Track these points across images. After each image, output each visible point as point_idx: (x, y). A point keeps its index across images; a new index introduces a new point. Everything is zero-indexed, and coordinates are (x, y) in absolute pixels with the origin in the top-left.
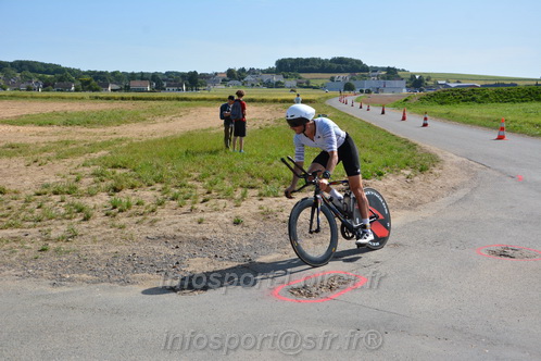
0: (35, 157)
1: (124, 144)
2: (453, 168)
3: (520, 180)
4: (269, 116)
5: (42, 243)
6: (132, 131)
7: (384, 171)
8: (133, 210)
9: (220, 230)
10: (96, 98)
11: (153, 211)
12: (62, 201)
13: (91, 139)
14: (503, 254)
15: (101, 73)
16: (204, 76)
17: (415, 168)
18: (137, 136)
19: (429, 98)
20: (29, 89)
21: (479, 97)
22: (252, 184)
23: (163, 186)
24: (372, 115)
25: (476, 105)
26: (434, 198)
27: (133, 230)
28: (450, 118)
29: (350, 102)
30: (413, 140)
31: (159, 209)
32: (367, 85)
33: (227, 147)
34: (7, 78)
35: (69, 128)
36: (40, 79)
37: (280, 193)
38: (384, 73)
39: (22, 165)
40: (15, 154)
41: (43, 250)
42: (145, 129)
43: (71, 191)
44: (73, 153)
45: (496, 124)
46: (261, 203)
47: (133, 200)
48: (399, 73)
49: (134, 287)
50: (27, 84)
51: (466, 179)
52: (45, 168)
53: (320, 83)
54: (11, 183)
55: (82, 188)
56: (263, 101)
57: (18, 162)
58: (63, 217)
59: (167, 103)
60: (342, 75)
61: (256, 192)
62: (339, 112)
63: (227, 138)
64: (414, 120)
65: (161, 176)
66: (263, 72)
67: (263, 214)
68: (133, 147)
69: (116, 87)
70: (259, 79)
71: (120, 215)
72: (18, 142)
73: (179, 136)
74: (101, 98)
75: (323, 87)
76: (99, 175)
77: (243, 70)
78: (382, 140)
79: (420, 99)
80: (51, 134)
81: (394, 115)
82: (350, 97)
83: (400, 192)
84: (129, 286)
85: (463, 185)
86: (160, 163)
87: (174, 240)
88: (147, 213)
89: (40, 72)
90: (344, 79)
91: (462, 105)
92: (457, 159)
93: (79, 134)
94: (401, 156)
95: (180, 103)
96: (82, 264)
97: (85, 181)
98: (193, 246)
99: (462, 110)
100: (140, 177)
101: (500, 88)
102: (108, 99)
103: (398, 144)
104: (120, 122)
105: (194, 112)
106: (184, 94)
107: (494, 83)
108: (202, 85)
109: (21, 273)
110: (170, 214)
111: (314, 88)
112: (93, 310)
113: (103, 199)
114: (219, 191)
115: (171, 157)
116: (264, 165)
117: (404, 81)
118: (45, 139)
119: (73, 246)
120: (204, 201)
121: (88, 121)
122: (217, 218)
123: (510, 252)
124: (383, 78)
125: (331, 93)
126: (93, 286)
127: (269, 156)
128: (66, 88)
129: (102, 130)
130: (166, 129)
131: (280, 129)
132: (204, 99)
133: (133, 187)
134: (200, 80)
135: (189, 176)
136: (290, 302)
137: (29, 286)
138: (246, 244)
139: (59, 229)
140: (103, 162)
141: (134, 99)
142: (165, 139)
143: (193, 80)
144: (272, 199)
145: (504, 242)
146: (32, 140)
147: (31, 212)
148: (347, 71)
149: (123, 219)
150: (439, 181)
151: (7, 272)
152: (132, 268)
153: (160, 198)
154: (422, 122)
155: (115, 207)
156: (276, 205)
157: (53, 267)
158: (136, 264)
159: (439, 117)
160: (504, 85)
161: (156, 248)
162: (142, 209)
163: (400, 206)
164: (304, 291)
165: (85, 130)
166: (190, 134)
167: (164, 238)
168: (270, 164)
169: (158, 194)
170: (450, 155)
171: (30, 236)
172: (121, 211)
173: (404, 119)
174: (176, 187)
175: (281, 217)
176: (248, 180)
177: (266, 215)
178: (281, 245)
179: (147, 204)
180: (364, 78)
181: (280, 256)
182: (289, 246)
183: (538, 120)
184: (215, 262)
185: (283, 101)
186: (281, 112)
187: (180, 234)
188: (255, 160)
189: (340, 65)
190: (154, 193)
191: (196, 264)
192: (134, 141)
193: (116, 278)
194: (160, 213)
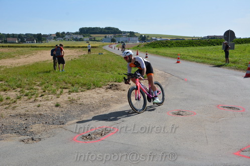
1: (2, 69)
3: (186, 80)
4: (76, 54)
6: (8, 63)
8: (4, 102)
9: (48, 109)
11: (15, 102)
14: (179, 114)
16: (45, 36)
18: (9, 65)
19: (148, 45)
21: (169, 44)
22: (65, 87)
23: (21, 89)
25: (168, 48)
27: (4, 112)
28: (157, 54)
29: (113, 47)
31: (18, 101)
32: (121, 39)
33: (55, 69)
37: (79, 91)
38: (129, 34)
42: (14, 61)
45: (176, 56)
46: (69, 96)
47: (4, 97)
48: (135, 34)
51: (164, 81)
53: (100, 39)
56: (73, 47)
59: (26, 48)
60: (110, 35)
61: (67, 90)
62: (109, 52)
63: (55, 65)
64: (142, 55)
65: (20, 84)
66: (73, 34)
67: (70, 101)
68: (7, 70)
70: (72, 37)
73: (31, 64)
75: (101, 41)
77: (64, 33)
79: (145, 46)
82: (114, 45)
86: (20, 78)
87: (25, 116)
88: (11, 103)
90: (111, 37)
91: (163, 48)
92: (160, 72)
95: (33, 48)
98: (34, 118)
99: (162, 50)
100: (9, 85)
101: (178, 41)
105: (39, 53)
106: (35, 44)
107: (175, 38)
108: (44, 40)
110: (23, 103)
111: (97, 41)
114: (49, 90)
115: (27, 75)
116: (72, 77)
117: (138, 38)
120: (41, 96)
122: (47, 104)
123: (181, 113)
124: (128, 36)
125: (105, 43)
127: (75, 73)
130: (25, 61)
131: (81, 60)
132: (45, 47)
133: (5, 90)
134: (43, 38)
135: (35, 84)
136: (82, 143)
138: (61, 116)
141: (9, 47)
142: (24, 66)
143: (39, 38)
144: (75, 94)
145: (179, 108)
148: (112, 33)
152: (1, 132)
153: (19, 95)
154: (145, 56)
156: (77, 96)
159: (153, 53)
160: (179, 39)
161: (15, 120)
162: (9, 101)
164: (89, 137)
166: (37, 63)
167: (20, 116)
168: (75, 77)
169: (18, 93)
170: (157, 70)
174: (28, 89)
175: (79, 102)
176: (64, 85)
177: (72, 101)
178: (78, 116)
179: (12, 99)
180: (120, 36)
181: (78, 121)
182: (83, 116)
183: (193, 55)
184: (46, 125)
185: (83, 47)
186: (82, 52)
187: (28, 113)
188: (68, 75)
189: (109, 30)
190: (16, 93)
191: (36, 128)
192: (8, 67)
194: (18, 103)
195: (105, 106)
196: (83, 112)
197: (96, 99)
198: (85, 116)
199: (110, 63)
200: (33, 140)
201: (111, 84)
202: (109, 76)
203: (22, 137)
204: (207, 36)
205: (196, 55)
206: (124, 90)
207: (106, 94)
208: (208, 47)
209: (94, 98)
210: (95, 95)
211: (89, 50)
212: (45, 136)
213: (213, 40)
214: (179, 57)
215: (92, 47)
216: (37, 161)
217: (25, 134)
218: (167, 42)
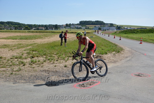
0: (11, 48)
1: (36, 45)
2: (127, 52)
3: (145, 55)
5: (11, 72)
6: (39, 41)
7: (108, 52)
8: (37, 63)
9: (60, 68)
10: (29, 32)
11: (42, 63)
12: (18, 60)
13: (27, 43)
14: (139, 76)
15: (31, 25)
16: (59, 26)
17: (116, 51)
18: (40, 42)
19: (122, 32)
20: (11, 29)
21: (136, 32)
22: (70, 56)
23: (46, 56)
24: (106, 37)
25: (135, 34)
26: (121, 60)
27: (37, 68)
28: (127, 37)
29: (100, 33)
30: (117, 44)
31: (44, 63)
32: (105, 28)
34: (5, 26)
35: (21, 40)
36: (14, 26)
38: (109, 25)
39: (7, 50)
40: (6, 47)
41: (11, 74)
42: (42, 40)
43: (20, 58)
44: (22, 47)
45: (140, 39)
46: (72, 61)
47: (37, 60)
48: (114, 25)
50: (10, 28)
51: (130, 55)
52: (14, 51)
53: (92, 28)
54: (4, 55)
55: (23, 57)
57: (6, 50)
58: (18, 65)
59: (49, 33)
60: (98, 26)
61: (71, 58)
62: (97, 36)
64: (117, 38)
65: (45, 54)
66: (76, 24)
68: (38, 46)
69: (35, 29)
70: (75, 26)
71: (33, 64)
72: (7, 44)
73: (51, 42)
74: (31, 32)
75: (93, 29)
76: (28, 53)
77: (70, 24)
78: (108, 44)
79: (120, 32)
80: (16, 42)
81: (112, 36)
82: (100, 32)
83: (111, 58)
84: (35, 84)
85: (129, 56)
86: (45, 50)
87: (48, 71)
88: (41, 64)
89: (14, 25)
91: (131, 34)
92: (128, 49)
93: (24, 42)
94: (113, 48)
95: (52, 33)
96: (22, 78)
97: (25, 55)
98: (53, 73)
99: (131, 35)
100: (40, 54)
101: (141, 29)
102: (32, 32)
103: (112, 45)
104: (35, 38)
105: (56, 36)
107: (140, 28)
108: (59, 28)
109: (5, 80)
110: (47, 64)
111: (90, 29)
112: (24, 90)
113: (29, 60)
114: (61, 58)
115: (49, 48)
117: (115, 27)
118: (14, 43)
119: (20, 73)
120: (57, 61)
121: (26, 38)
122: (60, 65)
124: (109, 26)
126: (24, 84)
128: (21, 29)
129: (30, 41)
130: (48, 40)
132: (59, 32)
133: (37, 57)
135: (53, 54)
136: (79, 88)
137: (7, 84)
138: (68, 72)
139: (16, 68)
140: (30, 50)
141: (40, 32)
142: (48, 43)
143: (56, 27)
145: (139, 72)
146: (10, 43)
147: (9, 63)
148: (99, 24)
149: (34, 65)
150: (123, 55)
151: (1, 80)
153: (45, 60)
154: (119, 39)
155: (32, 62)
157: (14, 79)
158: (37, 78)
159: (124, 37)
160: (143, 28)
161: (43, 73)
162: (39, 63)
163: (111, 62)
164: (83, 86)
165: (26, 41)
166: (55, 42)
167: (45, 71)
170: (126, 48)
171: (8, 70)
172: (34, 63)
173: (114, 38)
174: (49, 57)
176: (69, 55)
179: (41, 61)
180: (104, 26)
181: (77, 76)
183: (152, 38)
184: (59, 77)
187: (49, 70)
188: (72, 49)
189: (97, 23)
190: (43, 58)
192: (39, 44)
193: (31, 82)
194: (44, 64)
199: (97, 43)
201: (97, 55)
206: (105, 59)
211: (85, 35)
214: (142, 40)
215: (87, 33)
218: (134, 30)
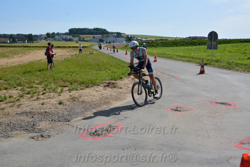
3: (177, 78)
4: (68, 54)
6: (3, 62)
8: (7, 100)
9: (52, 107)
11: (18, 100)
14: (176, 110)
16: (36, 36)
18: (5, 64)
21: (155, 45)
22: (65, 85)
23: (22, 87)
27: (9, 110)
31: (21, 99)
32: (109, 40)
37: (78, 89)
38: (116, 34)
42: (9, 61)
45: (163, 55)
46: (70, 93)
47: (7, 95)
48: (122, 35)
49: (12, 139)
53: (89, 39)
56: (64, 47)
59: (19, 48)
60: (98, 36)
61: (67, 88)
62: (99, 51)
65: (20, 83)
66: (63, 34)
67: (72, 99)
68: (3, 70)
70: (61, 37)
73: (26, 63)
75: (90, 41)
77: (54, 33)
78: (119, 63)
81: (122, 52)
84: (10, 139)
86: (19, 77)
87: (31, 114)
88: (15, 101)
90: (99, 37)
95: (25, 48)
98: (40, 116)
100: (9, 84)
105: (32, 53)
107: (159, 39)
108: (35, 40)
110: (27, 101)
111: (86, 41)
114: (49, 89)
115: (24, 73)
116: (69, 76)
117: (124, 38)
120: (43, 94)
122: (51, 101)
123: (179, 109)
124: (116, 37)
125: (93, 43)
127: (71, 72)
130: (19, 60)
132: (37, 47)
133: (6, 89)
134: (34, 38)
135: (33, 82)
136: (91, 139)
138: (66, 113)
141: (1, 46)
142: (20, 65)
143: (31, 38)
144: (75, 92)
148: (100, 34)
149: (3, 105)
152: (10, 129)
153: (21, 93)
156: (77, 94)
158: (12, 126)
160: (164, 40)
161: (22, 118)
162: (12, 100)
164: (96, 134)
166: (32, 63)
167: (26, 113)
168: (71, 75)
169: (20, 91)
173: (126, 54)
174: (28, 88)
175: (80, 100)
176: (63, 83)
177: (73, 99)
178: (82, 113)
179: (15, 97)
180: (108, 37)
181: (82, 118)
182: (86, 113)
183: (178, 54)
184: (53, 123)
185: (73, 47)
186: (73, 52)
187: (33, 110)
189: (97, 31)
190: (17, 91)
191: (43, 125)
192: (4, 66)
193: (2, 135)
194: (22, 101)
195: (105, 103)
196: (86, 109)
197: (96, 97)
198: (89, 113)
199: (103, 62)
200: (42, 137)
201: (107, 82)
202: (104, 75)
203: (32, 135)
204: (188, 37)
205: (181, 54)
206: (121, 88)
207: (104, 92)
208: (191, 47)
209: (94, 96)
210: (95, 93)
211: (80, 50)
212: (54, 133)
213: (195, 41)
215: (83, 47)
216: (51, 158)
217: (33, 131)
218: (153, 42)
